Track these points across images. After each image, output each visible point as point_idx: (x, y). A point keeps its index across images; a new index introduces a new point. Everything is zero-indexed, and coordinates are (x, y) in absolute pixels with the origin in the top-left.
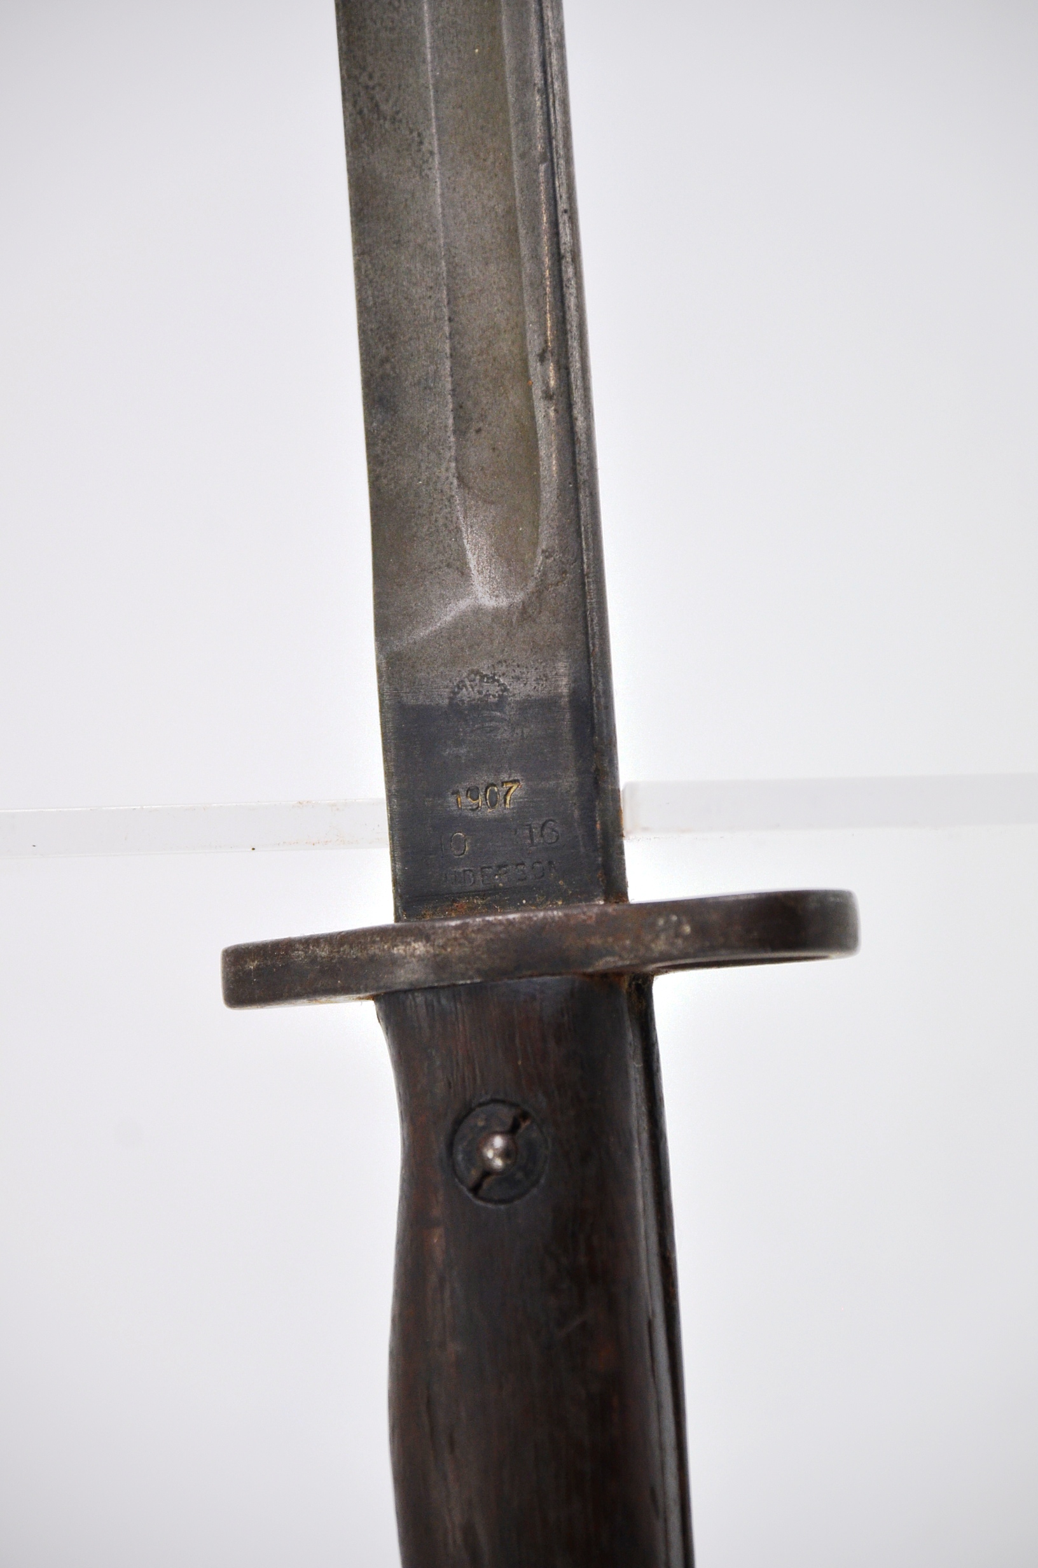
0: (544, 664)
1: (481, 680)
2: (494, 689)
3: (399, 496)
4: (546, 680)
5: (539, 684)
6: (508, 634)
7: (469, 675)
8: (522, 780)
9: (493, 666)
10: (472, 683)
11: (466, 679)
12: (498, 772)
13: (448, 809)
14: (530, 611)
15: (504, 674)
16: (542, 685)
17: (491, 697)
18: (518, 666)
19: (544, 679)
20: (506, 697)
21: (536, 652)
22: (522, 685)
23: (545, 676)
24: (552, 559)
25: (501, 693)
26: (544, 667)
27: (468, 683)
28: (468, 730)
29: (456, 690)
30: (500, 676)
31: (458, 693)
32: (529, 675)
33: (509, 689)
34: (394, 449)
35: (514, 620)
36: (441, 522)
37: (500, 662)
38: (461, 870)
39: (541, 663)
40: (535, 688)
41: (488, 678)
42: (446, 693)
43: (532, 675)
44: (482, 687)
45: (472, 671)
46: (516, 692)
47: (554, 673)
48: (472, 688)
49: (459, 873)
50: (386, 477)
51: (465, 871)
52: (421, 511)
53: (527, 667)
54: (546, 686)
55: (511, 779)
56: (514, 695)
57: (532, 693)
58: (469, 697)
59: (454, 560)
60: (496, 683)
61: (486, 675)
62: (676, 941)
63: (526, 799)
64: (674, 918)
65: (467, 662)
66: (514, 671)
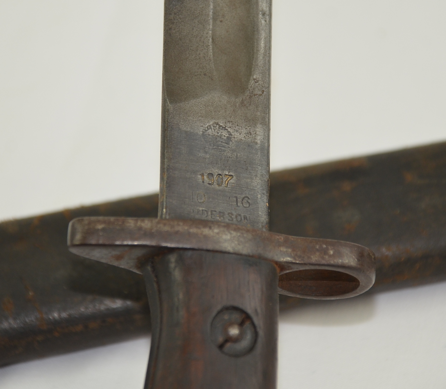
0: (250, 127)
1: (219, 128)
2: (225, 134)
3: (181, 39)
4: (250, 135)
5: (247, 135)
6: (234, 110)
7: (213, 124)
8: (235, 175)
9: (225, 122)
10: (214, 128)
11: (212, 125)
12: (223, 170)
13: (197, 180)
14: (245, 102)
15: (230, 127)
16: (248, 136)
17: (223, 136)
18: (238, 125)
19: (250, 134)
20: (231, 138)
21: (247, 121)
22: (239, 134)
23: (250, 133)
24: (258, 83)
25: (228, 135)
26: (250, 129)
27: (212, 127)
28: (211, 147)
29: (206, 129)
30: (228, 128)
31: (207, 130)
32: (242, 131)
33: (232, 134)
34: (181, 19)
35: (237, 105)
36: (201, 55)
37: (229, 122)
38: (201, 209)
39: (249, 127)
40: (245, 137)
41: (222, 128)
42: (201, 129)
43: (244, 131)
44: (219, 131)
45: (215, 123)
46: (236, 136)
47: (254, 133)
48: (214, 129)
49: (200, 210)
50: (174, 30)
51: (203, 210)
52: (192, 48)
53: (241, 127)
54: (250, 137)
55: (229, 174)
56: (234, 138)
57: (243, 139)
58: (212, 133)
59: (208, 72)
60: (226, 131)
61: (221, 126)
62: (324, 256)
63: (236, 185)
64: (324, 246)
65: (213, 118)
66: (235, 127)
